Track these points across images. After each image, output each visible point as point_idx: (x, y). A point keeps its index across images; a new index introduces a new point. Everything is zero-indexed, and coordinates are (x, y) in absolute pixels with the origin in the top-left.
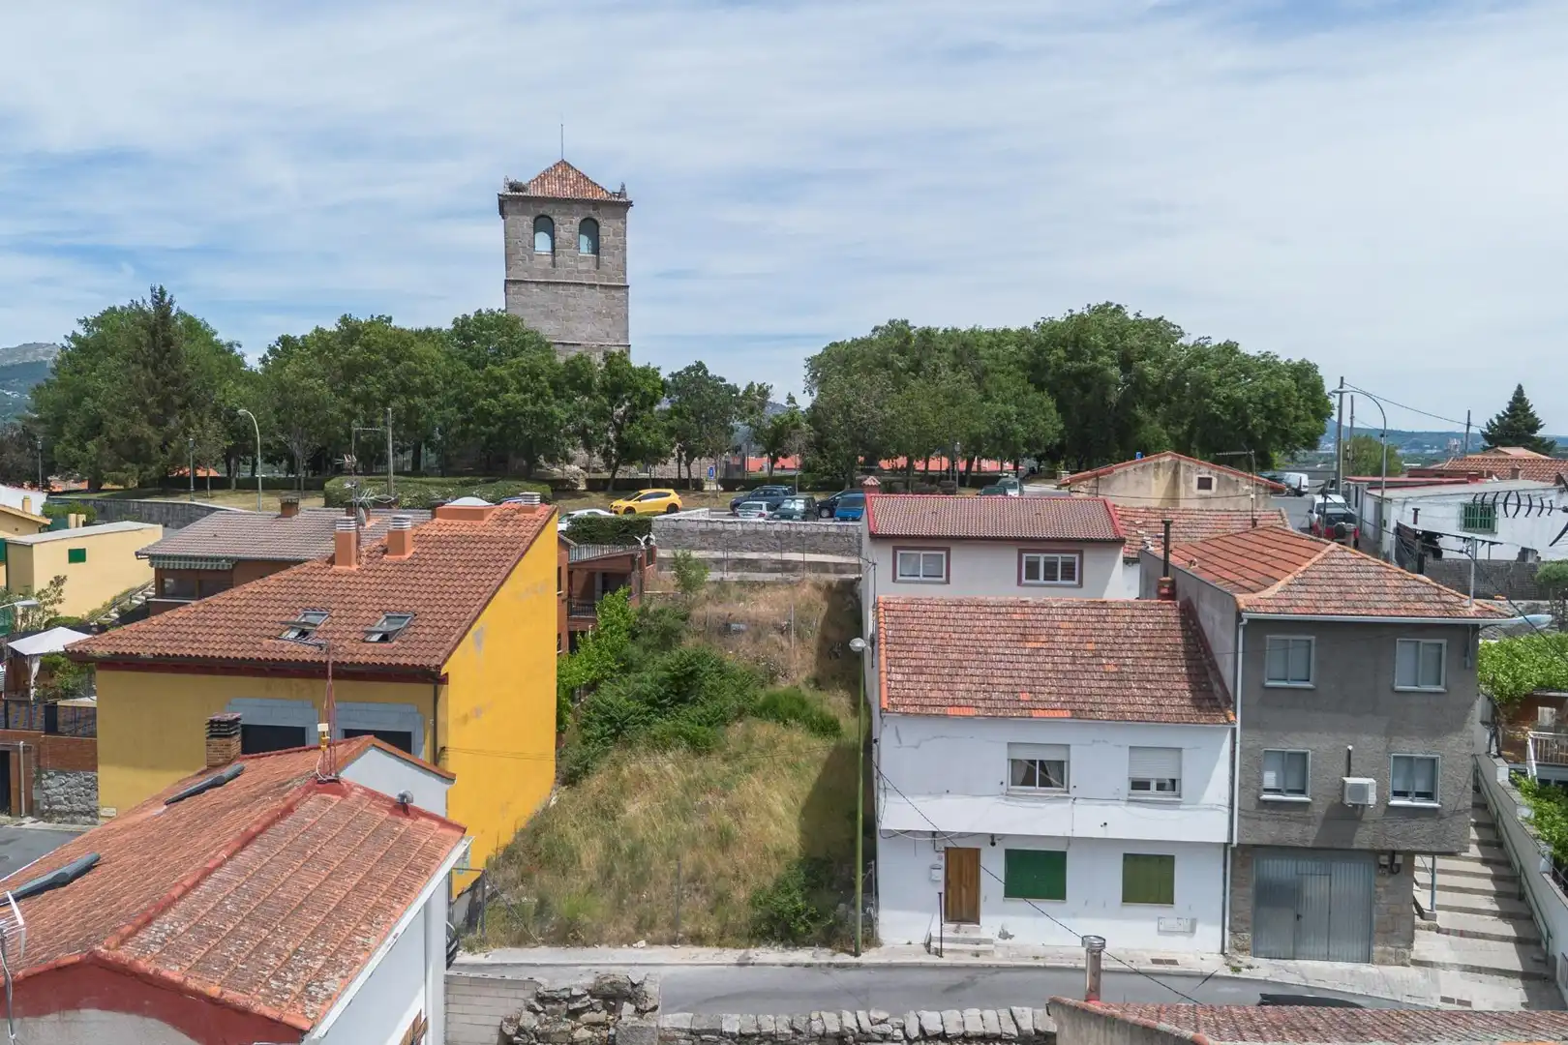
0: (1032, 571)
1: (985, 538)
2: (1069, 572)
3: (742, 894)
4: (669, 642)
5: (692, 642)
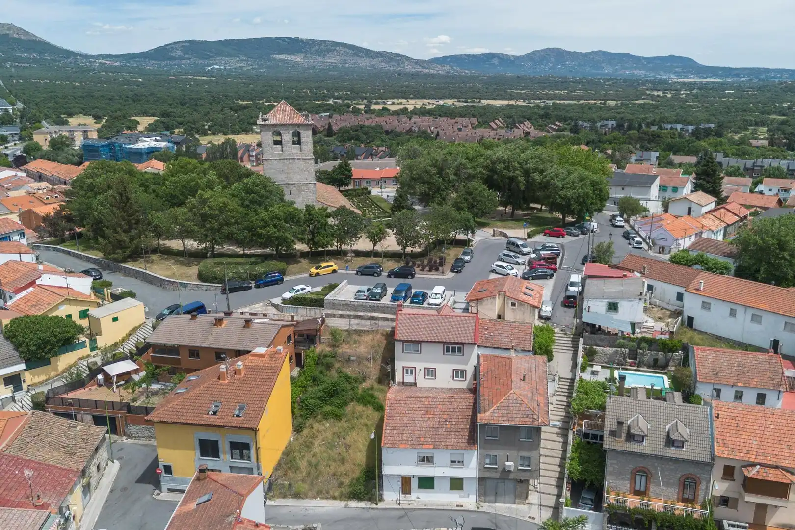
0: (448, 350)
1: (430, 341)
2: (460, 350)
3: (347, 481)
4: (329, 367)
5: (337, 365)
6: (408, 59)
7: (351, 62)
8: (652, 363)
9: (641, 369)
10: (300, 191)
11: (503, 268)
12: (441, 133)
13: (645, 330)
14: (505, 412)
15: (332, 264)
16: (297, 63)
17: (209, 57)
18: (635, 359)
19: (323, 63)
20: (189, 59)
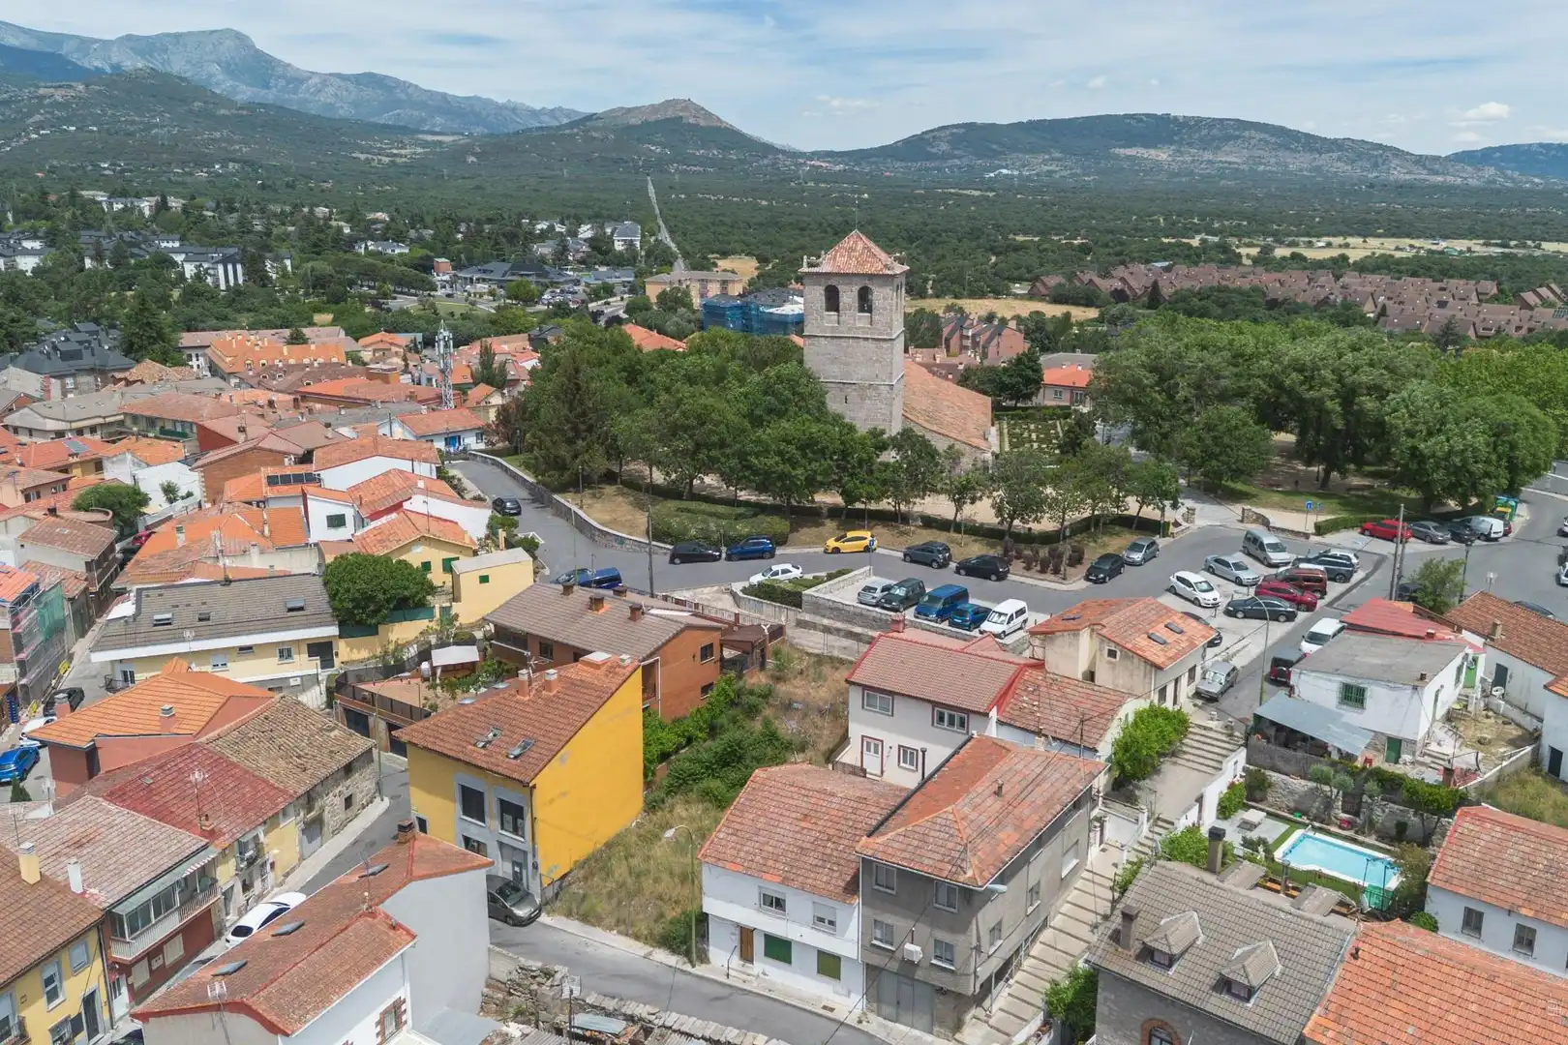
0: (940, 718)
1: (909, 696)
2: (962, 723)
3: (671, 914)
4: (752, 711)
5: (768, 712)
6: (1398, 153)
7: (1271, 161)
8: (1393, 832)
9: (1360, 838)
10: (863, 399)
11: (1190, 585)
12: (1393, 308)
13: (1427, 760)
14: (916, 843)
15: (867, 534)
16: (1158, 164)
17: (995, 154)
18: (1357, 814)
19: (1210, 162)
20: (959, 158)
